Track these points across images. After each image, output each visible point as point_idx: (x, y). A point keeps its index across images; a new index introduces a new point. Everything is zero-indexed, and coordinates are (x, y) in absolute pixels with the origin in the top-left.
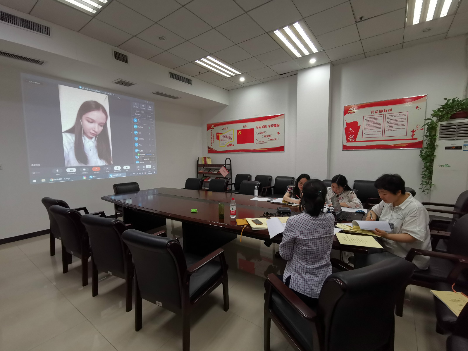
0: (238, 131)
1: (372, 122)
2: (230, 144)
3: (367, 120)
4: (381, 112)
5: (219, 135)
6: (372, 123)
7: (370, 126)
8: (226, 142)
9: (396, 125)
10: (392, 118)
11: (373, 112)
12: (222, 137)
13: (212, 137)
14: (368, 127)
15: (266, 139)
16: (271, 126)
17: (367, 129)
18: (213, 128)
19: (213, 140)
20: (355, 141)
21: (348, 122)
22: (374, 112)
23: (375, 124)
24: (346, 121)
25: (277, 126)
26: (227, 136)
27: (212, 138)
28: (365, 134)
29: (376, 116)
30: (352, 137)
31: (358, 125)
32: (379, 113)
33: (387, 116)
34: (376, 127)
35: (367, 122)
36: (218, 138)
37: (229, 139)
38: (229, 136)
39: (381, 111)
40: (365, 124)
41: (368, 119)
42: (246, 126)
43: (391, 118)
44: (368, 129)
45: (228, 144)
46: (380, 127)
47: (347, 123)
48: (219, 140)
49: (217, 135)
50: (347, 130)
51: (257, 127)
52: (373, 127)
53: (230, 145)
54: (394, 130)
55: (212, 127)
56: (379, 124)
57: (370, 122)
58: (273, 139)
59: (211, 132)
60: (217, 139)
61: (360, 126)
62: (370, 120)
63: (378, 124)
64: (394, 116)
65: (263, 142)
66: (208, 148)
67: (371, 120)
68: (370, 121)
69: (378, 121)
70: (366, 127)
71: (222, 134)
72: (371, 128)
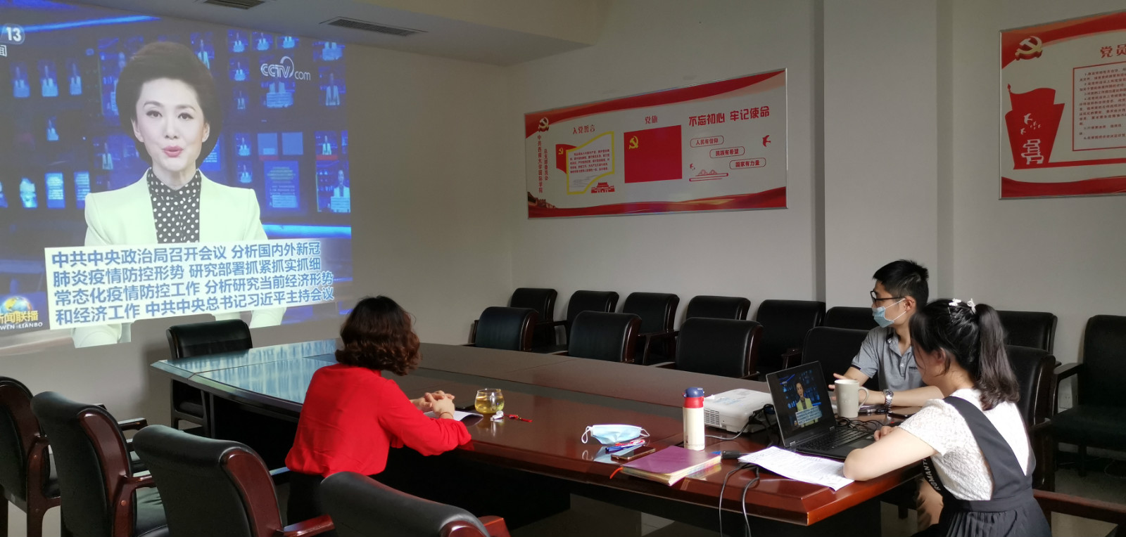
0: (628, 136)
1: (1105, 89)
2: (600, 185)
3: (1087, 82)
5: (565, 153)
6: (1106, 95)
7: (1098, 105)
8: (588, 179)
11: (1105, 51)
12: (573, 161)
13: (543, 158)
14: (1094, 110)
15: (724, 164)
16: (740, 116)
17: (1089, 117)
18: (543, 127)
19: (546, 172)
20: (1047, 164)
21: (1018, 90)
22: (1114, 52)
23: (1119, 98)
24: (1009, 87)
25: (759, 115)
26: (593, 154)
27: (543, 165)
28: (1083, 137)
29: (1120, 67)
30: (1034, 145)
31: (1057, 101)
34: (1121, 108)
35: (1087, 91)
36: (561, 164)
37: (598, 168)
38: (597, 154)
40: (1080, 97)
41: (1092, 77)
42: (655, 119)
44: (1095, 115)
45: (596, 185)
47: (1013, 97)
48: (565, 169)
49: (558, 152)
50: (1013, 121)
51: (692, 119)
52: (1110, 109)
53: (603, 187)
55: (540, 126)
57: (1101, 90)
58: (747, 163)
59: (540, 143)
60: (558, 167)
61: (1061, 106)
62: (1098, 80)
65: (713, 173)
67: (1102, 80)
68: (1098, 85)
70: (1084, 108)
71: (574, 147)
72: (1104, 112)
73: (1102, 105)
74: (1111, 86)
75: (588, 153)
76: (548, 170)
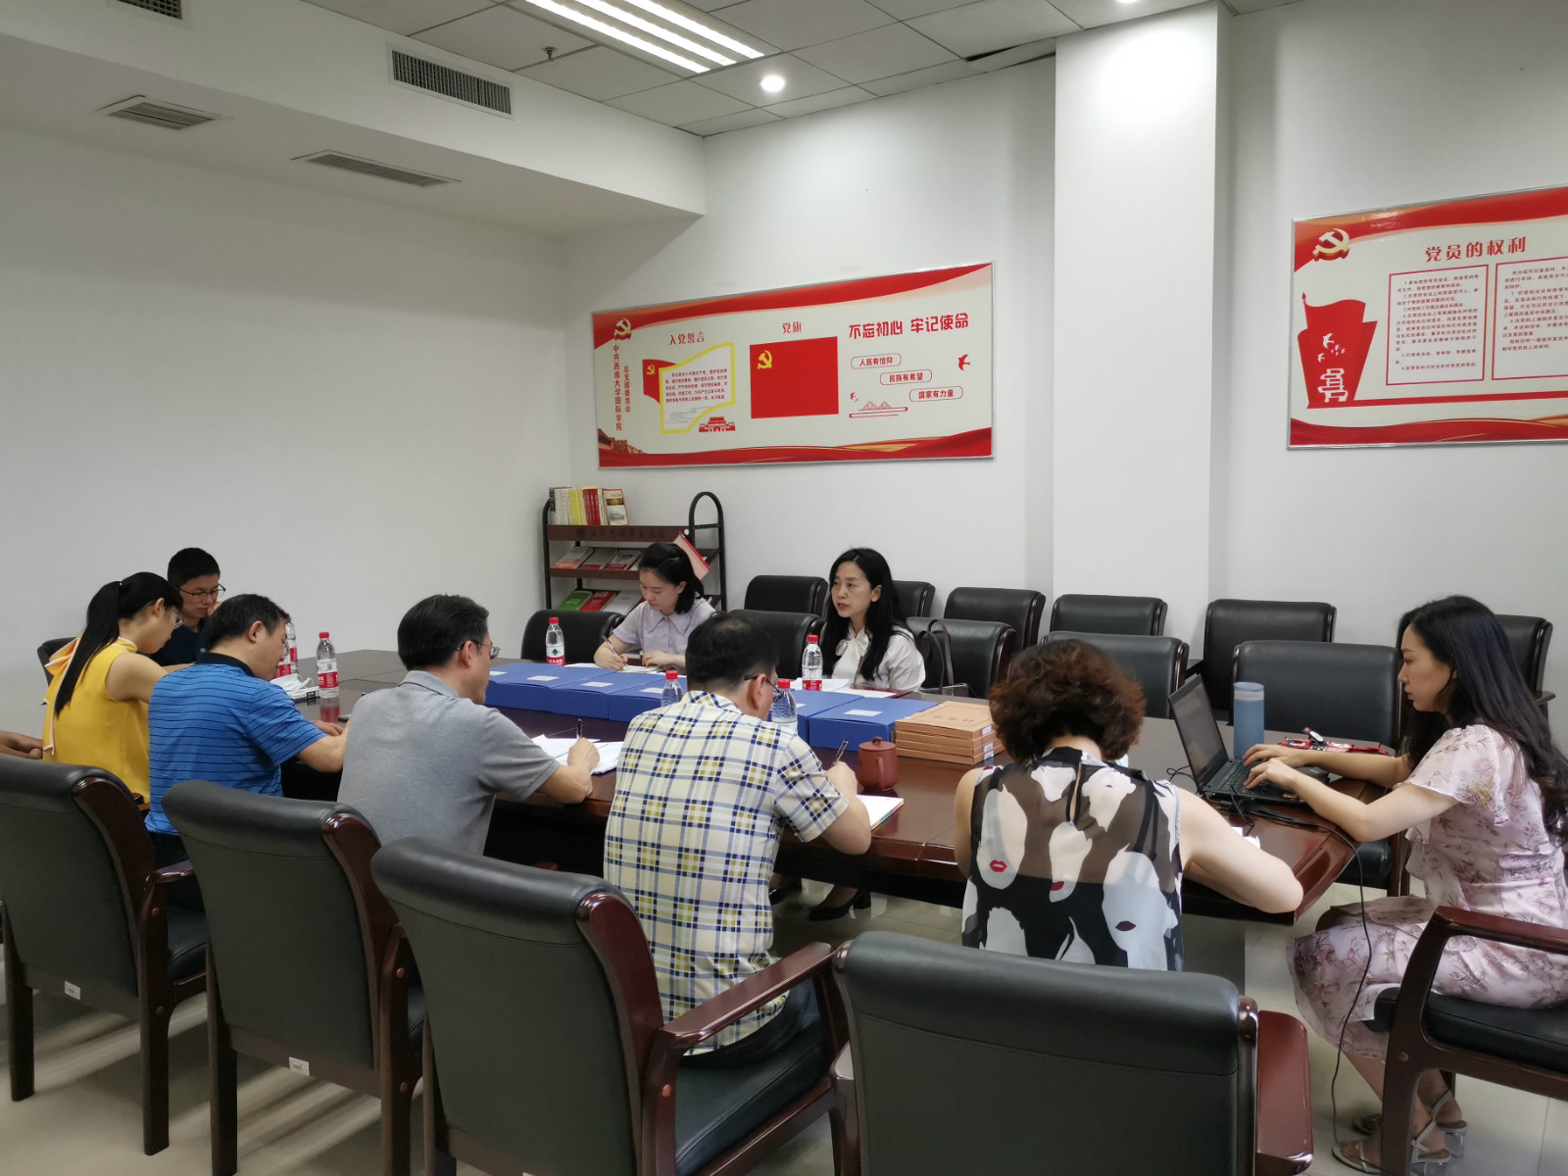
0: (756, 350)
1: (1430, 304)
2: (713, 420)
3: (1408, 293)
4: (1475, 253)
5: (657, 372)
6: (1432, 311)
7: (1420, 325)
8: (694, 411)
9: (1548, 322)
10: (1525, 285)
11: (1432, 253)
12: (671, 384)
13: (622, 379)
15: (900, 393)
16: (925, 326)
17: (1409, 340)
18: (622, 334)
19: (628, 400)
20: (1351, 402)
21: (1316, 302)
22: (1443, 254)
23: (1447, 316)
24: (1304, 297)
25: (953, 325)
26: (701, 375)
27: (623, 390)
28: (1399, 366)
29: (1450, 275)
30: (1335, 376)
31: (1367, 318)
32: (1464, 260)
33: (1505, 272)
34: (1451, 329)
35: (1407, 306)
36: (652, 388)
37: (709, 396)
38: (708, 375)
39: (1474, 249)
40: (1398, 313)
41: (1414, 287)
42: (797, 327)
43: (1521, 282)
44: (1417, 338)
45: (706, 421)
46: (1472, 327)
47: (1310, 311)
48: (657, 397)
49: (645, 370)
50: (1308, 343)
51: (854, 329)
52: (1436, 330)
53: (717, 423)
54: (1538, 344)
55: (617, 332)
56: (1467, 314)
57: (1426, 304)
58: (936, 394)
59: (616, 357)
60: (647, 392)
61: (1373, 325)
62: (1422, 291)
63: (1462, 315)
64: (1535, 276)
65: (885, 407)
66: (603, 438)
67: (1427, 291)
68: (1421, 298)
69: (1459, 298)
70: (1403, 328)
71: (671, 364)
72: (1428, 332)
73: (1426, 324)
74: (1438, 300)
75: (694, 373)
76: (631, 396)
